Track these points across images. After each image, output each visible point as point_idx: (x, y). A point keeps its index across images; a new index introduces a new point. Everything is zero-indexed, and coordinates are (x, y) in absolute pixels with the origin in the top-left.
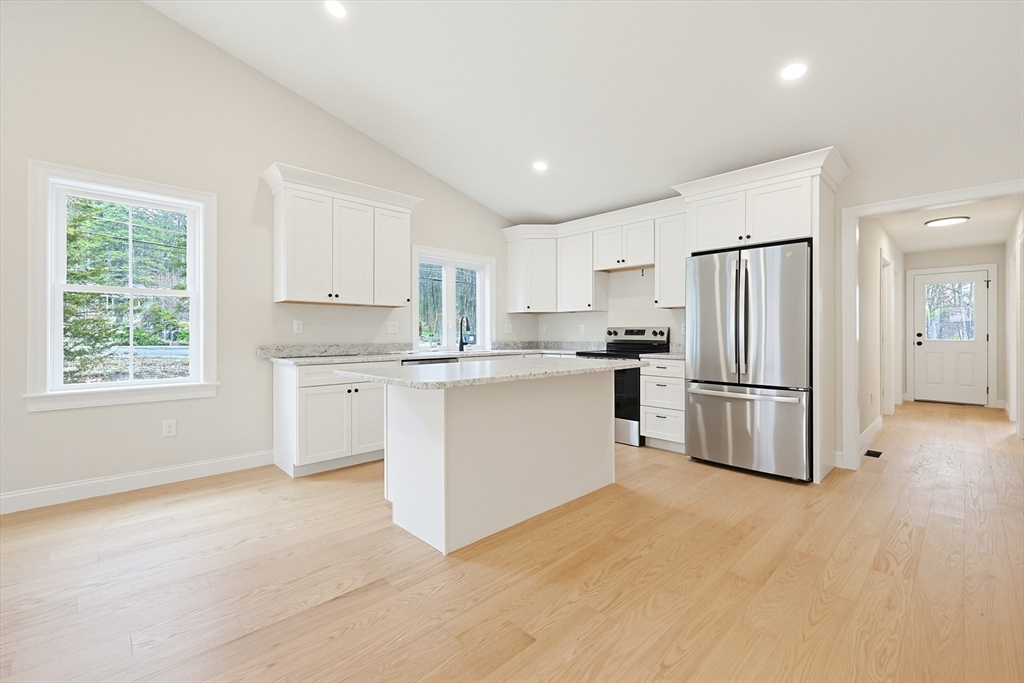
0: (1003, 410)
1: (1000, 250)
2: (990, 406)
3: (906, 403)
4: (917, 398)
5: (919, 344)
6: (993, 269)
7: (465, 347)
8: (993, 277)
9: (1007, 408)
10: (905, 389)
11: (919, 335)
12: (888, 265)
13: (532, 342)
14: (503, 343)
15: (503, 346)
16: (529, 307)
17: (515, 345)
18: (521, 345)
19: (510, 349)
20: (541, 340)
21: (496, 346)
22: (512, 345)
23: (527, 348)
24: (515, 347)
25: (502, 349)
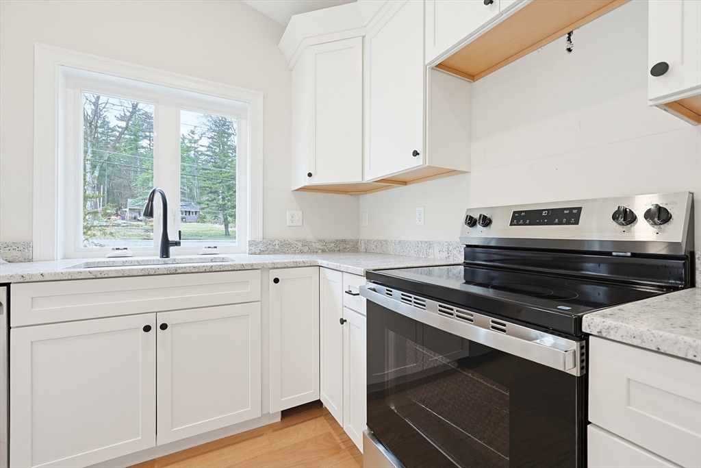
7: (172, 249)
13: (344, 241)
14: (277, 242)
15: (277, 247)
16: (310, 175)
17: (306, 247)
18: (319, 246)
19: (294, 253)
20: (361, 237)
21: (261, 247)
22: (300, 244)
23: (332, 251)
24: (306, 249)
25: (275, 252)
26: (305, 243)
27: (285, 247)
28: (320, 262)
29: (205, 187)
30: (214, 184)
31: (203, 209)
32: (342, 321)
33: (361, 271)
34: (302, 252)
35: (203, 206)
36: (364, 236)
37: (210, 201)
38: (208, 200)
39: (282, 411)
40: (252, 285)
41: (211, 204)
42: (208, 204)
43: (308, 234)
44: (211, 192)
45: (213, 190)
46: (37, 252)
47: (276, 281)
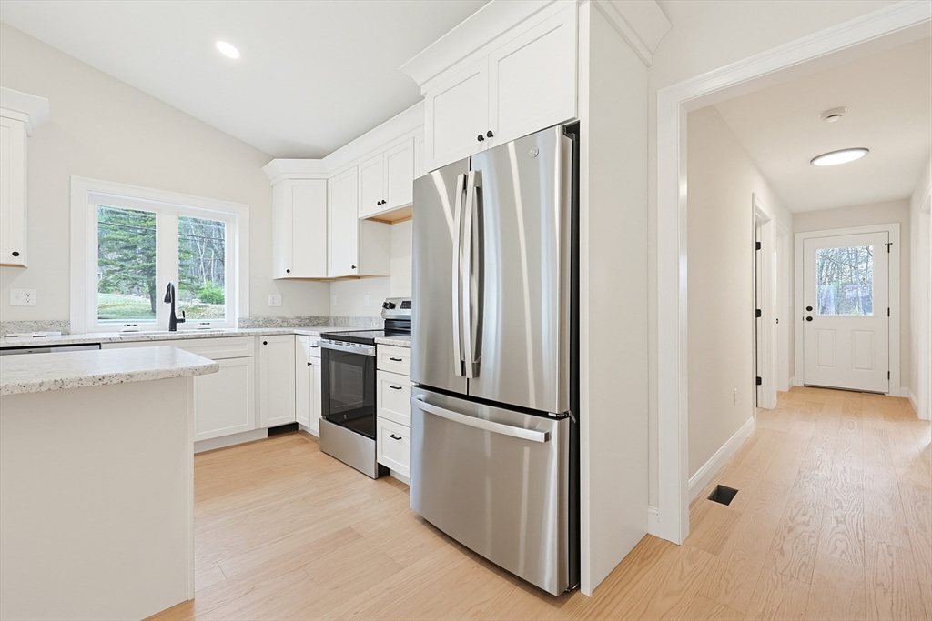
0: (906, 401)
1: (903, 206)
2: (892, 394)
3: (794, 389)
4: (807, 383)
5: (810, 319)
6: (895, 229)
8: (895, 240)
9: (913, 397)
10: (793, 372)
11: (809, 309)
12: (768, 221)
13: (317, 318)
14: (261, 319)
15: (261, 323)
16: (288, 271)
17: (285, 322)
18: (296, 321)
19: (276, 326)
20: (332, 315)
21: (248, 323)
22: (280, 321)
23: (307, 325)
24: (285, 324)
25: (260, 326)
26: (284, 320)
27: (268, 322)
28: (296, 331)
29: (116, 240)
30: (131, 236)
31: (113, 272)
32: (309, 364)
33: (318, 333)
34: (281, 326)
35: (112, 268)
36: (333, 314)
37: (125, 261)
38: (120, 260)
39: (269, 429)
40: (248, 346)
41: (127, 265)
42: (122, 266)
43: (288, 314)
44: (126, 248)
45: (132, 244)
46: (73, 328)
47: (265, 343)
